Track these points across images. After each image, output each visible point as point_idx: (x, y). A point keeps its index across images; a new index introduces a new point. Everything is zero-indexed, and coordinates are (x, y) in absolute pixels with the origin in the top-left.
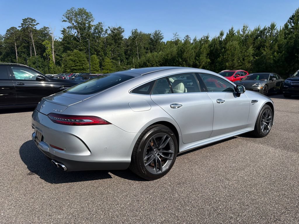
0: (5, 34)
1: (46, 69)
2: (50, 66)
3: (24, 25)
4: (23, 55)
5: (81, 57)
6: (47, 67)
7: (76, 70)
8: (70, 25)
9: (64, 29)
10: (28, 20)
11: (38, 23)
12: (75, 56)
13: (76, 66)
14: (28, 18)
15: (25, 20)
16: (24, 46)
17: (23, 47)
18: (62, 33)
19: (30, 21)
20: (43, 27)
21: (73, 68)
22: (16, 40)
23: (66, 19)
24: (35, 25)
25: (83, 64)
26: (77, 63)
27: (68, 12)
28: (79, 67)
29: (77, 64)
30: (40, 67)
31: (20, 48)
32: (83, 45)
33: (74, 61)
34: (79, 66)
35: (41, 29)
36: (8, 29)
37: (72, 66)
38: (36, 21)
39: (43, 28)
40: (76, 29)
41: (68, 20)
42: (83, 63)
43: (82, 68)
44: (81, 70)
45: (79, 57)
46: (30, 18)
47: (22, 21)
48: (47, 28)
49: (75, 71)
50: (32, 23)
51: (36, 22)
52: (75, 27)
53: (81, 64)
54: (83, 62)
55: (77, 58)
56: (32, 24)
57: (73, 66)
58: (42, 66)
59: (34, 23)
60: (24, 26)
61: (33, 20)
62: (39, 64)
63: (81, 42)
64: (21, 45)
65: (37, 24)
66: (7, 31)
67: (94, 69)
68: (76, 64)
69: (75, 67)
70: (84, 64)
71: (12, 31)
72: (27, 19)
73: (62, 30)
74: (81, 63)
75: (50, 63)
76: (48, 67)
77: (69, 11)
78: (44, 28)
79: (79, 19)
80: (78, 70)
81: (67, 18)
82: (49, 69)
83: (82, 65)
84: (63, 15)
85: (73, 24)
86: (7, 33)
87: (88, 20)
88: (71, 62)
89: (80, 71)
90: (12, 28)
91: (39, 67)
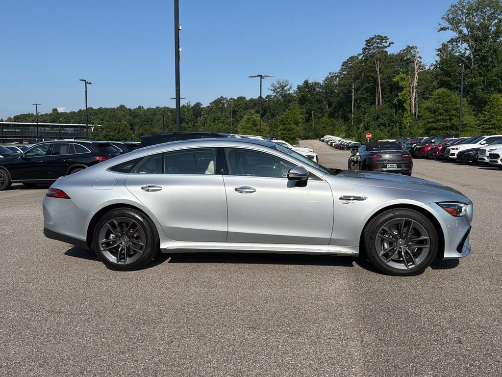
0: (340, 69)
1: (396, 129)
2: (403, 123)
3: (367, 50)
4: (363, 104)
5: (452, 102)
6: (397, 124)
7: (435, 129)
8: (455, 35)
9: (444, 45)
10: (375, 40)
11: (392, 43)
12: (438, 100)
13: (438, 121)
14: (375, 35)
15: (369, 42)
16: (366, 88)
17: (364, 89)
18: (438, 55)
19: (379, 41)
20: (405, 48)
21: (430, 125)
22: (356, 78)
23: (447, 25)
24: (386, 47)
25: (454, 118)
26: (441, 114)
27: (453, 9)
28: (442, 123)
29: (441, 117)
30: (386, 126)
31: (359, 92)
32: (479, 73)
33: (435, 112)
34: (445, 120)
35: (401, 51)
36: (344, 61)
37: (429, 123)
38: (388, 39)
39: (404, 50)
40: (467, 41)
41: (450, 26)
42: (453, 115)
43: (449, 124)
44: (447, 130)
45: (446, 102)
46: (378, 36)
47: (365, 43)
48: (412, 48)
49: (434, 132)
50: (381, 44)
51: (389, 42)
52: (465, 39)
53: (448, 117)
54: (454, 112)
55: (440, 105)
56: (381, 46)
57: (432, 122)
58: (389, 124)
59: (385, 44)
60: (367, 53)
61: (383, 39)
62: (385, 119)
63: (473, 69)
64: (362, 86)
65: (390, 44)
66: (342, 65)
67: (494, 124)
68: (437, 118)
69: (435, 123)
70: (456, 116)
71: (350, 65)
72: (373, 38)
73: (438, 48)
74: (448, 115)
75: (405, 116)
76: (401, 124)
77: (456, 6)
78: (407, 49)
79: (477, 20)
80: (442, 130)
81: (449, 22)
82: (400, 128)
83: (451, 119)
84: (443, 18)
85: (461, 32)
86: (342, 69)
87: (497, 18)
88: (428, 114)
89: (445, 132)
90: (352, 59)
91: (384, 125)
